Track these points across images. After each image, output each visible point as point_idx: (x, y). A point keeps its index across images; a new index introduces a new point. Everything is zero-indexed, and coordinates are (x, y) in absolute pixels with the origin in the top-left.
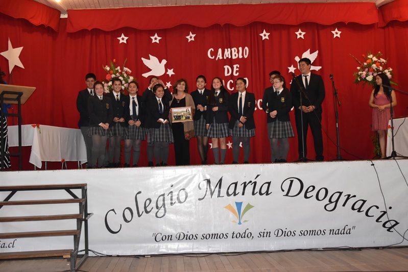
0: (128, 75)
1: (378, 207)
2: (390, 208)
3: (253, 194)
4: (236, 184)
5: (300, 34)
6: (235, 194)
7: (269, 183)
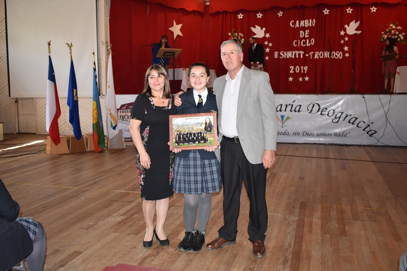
0: (241, 38)
1: (364, 122)
2: (372, 123)
3: (291, 111)
4: (281, 105)
5: (349, 10)
6: (280, 111)
7: (300, 106)
